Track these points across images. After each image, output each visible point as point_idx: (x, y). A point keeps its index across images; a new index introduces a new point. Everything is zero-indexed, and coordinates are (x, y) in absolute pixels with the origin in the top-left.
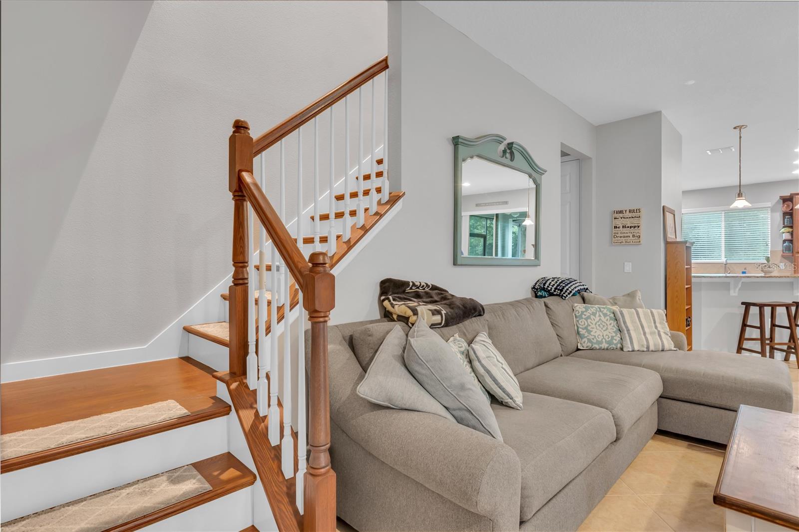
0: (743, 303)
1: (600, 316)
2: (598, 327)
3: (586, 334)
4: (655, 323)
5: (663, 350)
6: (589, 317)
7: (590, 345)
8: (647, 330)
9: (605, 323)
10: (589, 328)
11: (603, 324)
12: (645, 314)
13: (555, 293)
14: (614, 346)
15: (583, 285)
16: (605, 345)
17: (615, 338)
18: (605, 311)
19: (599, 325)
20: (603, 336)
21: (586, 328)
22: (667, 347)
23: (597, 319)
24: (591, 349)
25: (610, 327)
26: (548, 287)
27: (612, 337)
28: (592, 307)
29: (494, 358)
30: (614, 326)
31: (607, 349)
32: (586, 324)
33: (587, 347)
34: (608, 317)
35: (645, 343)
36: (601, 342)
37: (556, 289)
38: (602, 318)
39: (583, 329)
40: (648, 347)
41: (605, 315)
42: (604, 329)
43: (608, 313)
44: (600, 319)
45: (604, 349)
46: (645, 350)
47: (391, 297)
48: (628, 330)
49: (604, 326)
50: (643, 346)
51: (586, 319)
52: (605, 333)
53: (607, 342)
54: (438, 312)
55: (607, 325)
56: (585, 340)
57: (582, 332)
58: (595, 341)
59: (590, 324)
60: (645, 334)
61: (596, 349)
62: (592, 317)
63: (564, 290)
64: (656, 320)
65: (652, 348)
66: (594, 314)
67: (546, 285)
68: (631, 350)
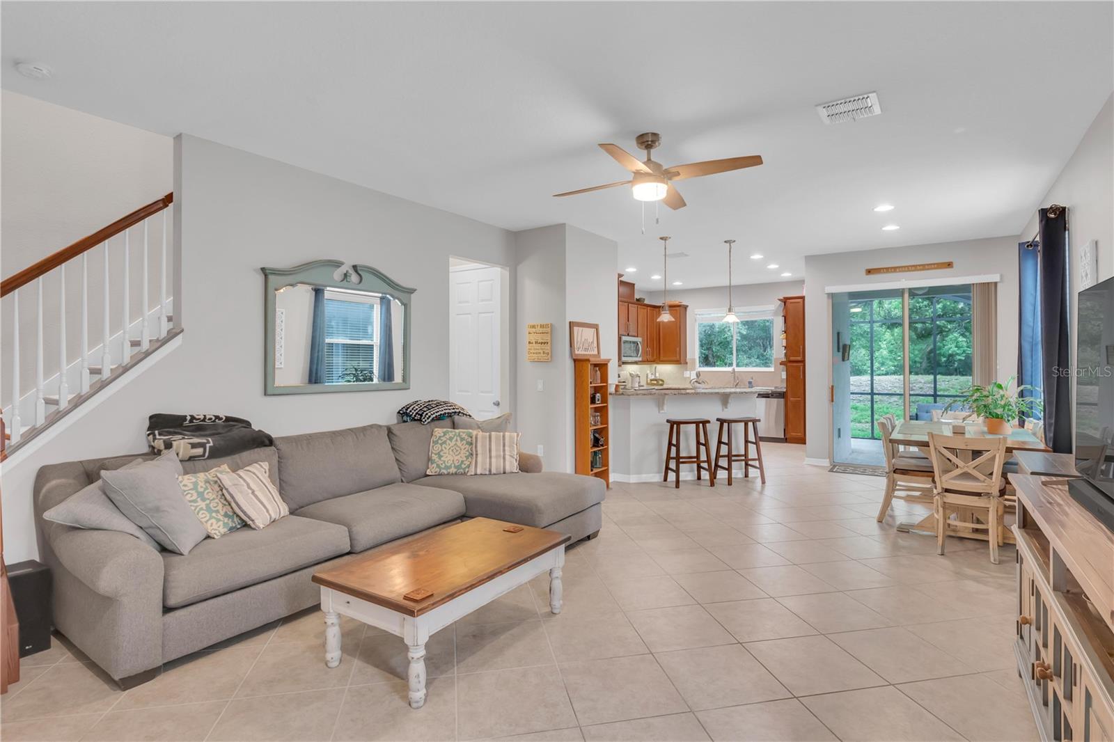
0: (668, 421)
1: (457, 440)
2: (451, 453)
3: (437, 460)
4: (504, 446)
5: (504, 473)
6: (445, 442)
7: (438, 470)
8: (493, 454)
9: (459, 447)
10: (441, 454)
11: (458, 449)
12: (497, 438)
13: (416, 418)
14: (462, 470)
15: (454, 409)
16: (453, 470)
17: (465, 462)
18: (464, 436)
19: (452, 450)
20: (453, 461)
21: (439, 454)
22: (508, 469)
23: (453, 443)
24: (440, 475)
25: (463, 451)
26: (411, 411)
27: (462, 462)
28: (451, 432)
29: (243, 485)
30: (468, 451)
31: (456, 474)
32: (440, 449)
33: (436, 472)
34: (465, 442)
35: (488, 467)
36: (450, 467)
37: (417, 413)
38: (459, 443)
39: (436, 454)
40: (490, 471)
41: (462, 439)
42: (457, 454)
43: (466, 437)
44: (456, 444)
45: (452, 474)
46: (487, 473)
47: (156, 432)
48: (477, 455)
49: (457, 451)
50: (485, 469)
51: (441, 445)
52: (456, 458)
53: (455, 467)
54: (202, 445)
55: (461, 449)
56: (435, 465)
57: (434, 457)
58: (443, 466)
59: (443, 449)
60: (490, 457)
61: (445, 475)
62: (448, 441)
63: (424, 415)
64: (506, 444)
65: (494, 471)
66: (451, 439)
67: (409, 410)
68: (473, 474)
